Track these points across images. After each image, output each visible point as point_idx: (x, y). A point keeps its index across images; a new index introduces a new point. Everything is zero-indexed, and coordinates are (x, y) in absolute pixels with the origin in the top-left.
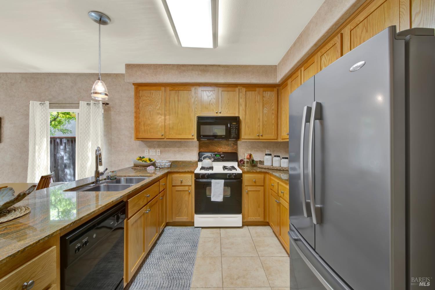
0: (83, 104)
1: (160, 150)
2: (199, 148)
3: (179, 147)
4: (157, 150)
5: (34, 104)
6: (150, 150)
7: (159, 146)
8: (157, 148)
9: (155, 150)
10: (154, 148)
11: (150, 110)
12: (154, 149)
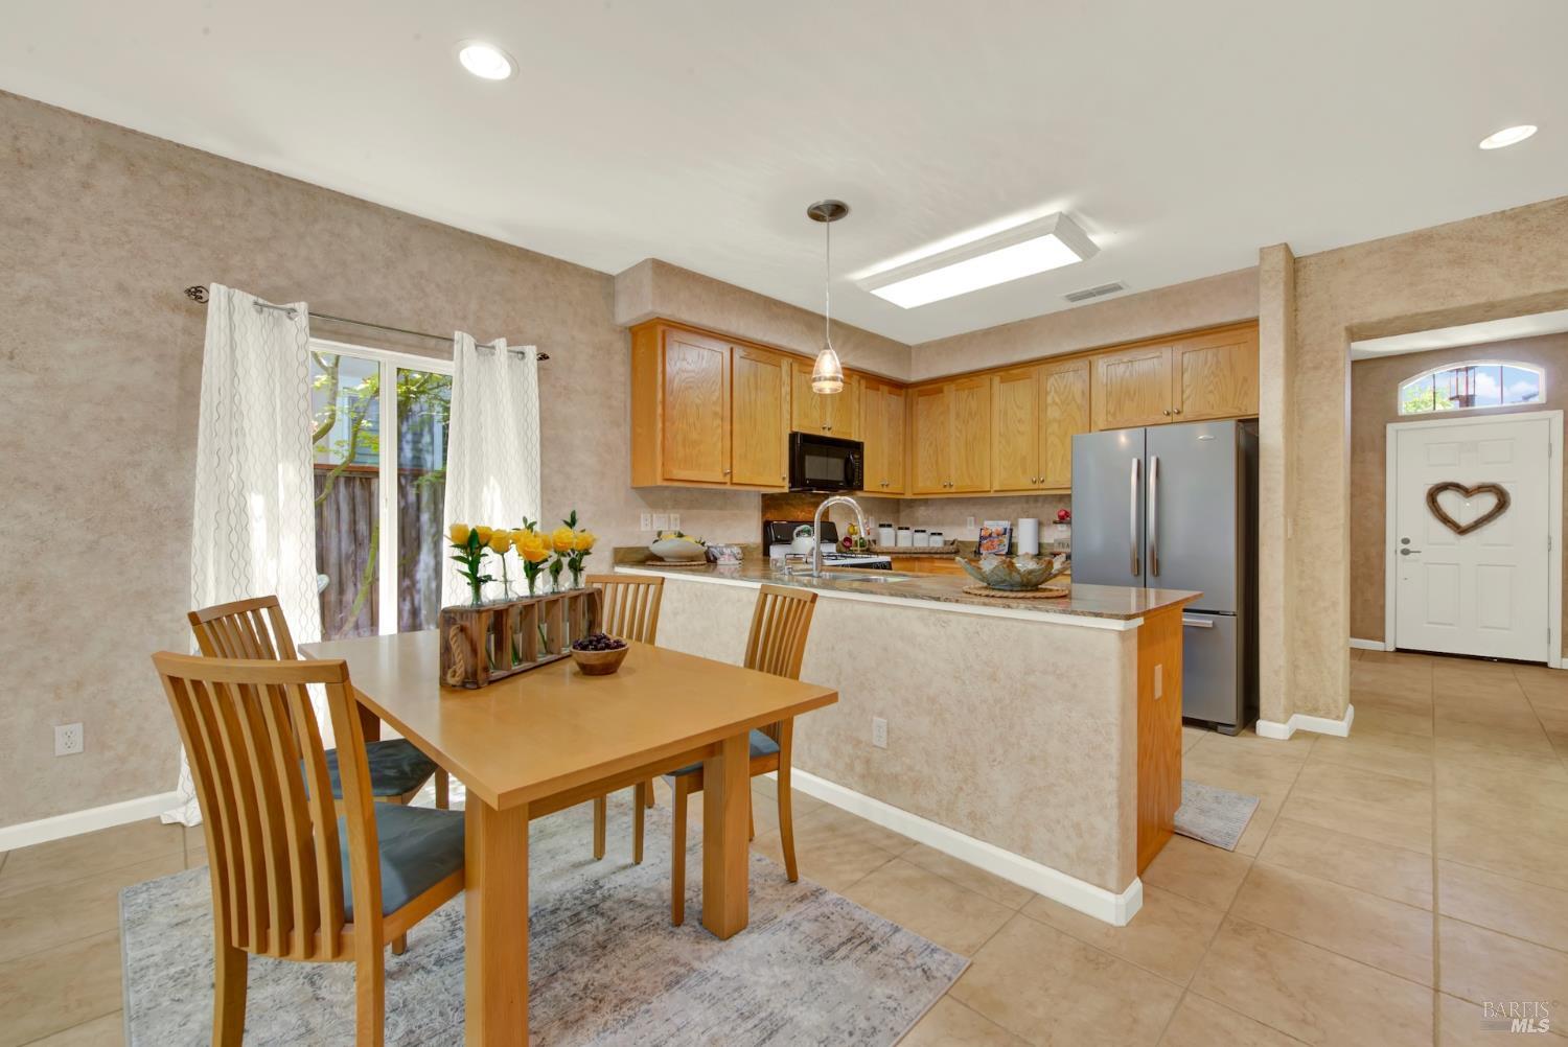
0: (464, 341)
1: (678, 516)
2: (762, 512)
3: (721, 509)
4: (672, 516)
5: (236, 300)
6: (654, 516)
7: (677, 504)
8: (674, 507)
9: (666, 515)
10: (665, 508)
11: (698, 401)
12: (664, 512)
